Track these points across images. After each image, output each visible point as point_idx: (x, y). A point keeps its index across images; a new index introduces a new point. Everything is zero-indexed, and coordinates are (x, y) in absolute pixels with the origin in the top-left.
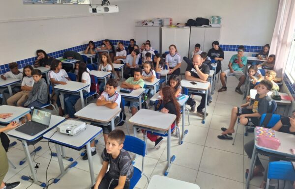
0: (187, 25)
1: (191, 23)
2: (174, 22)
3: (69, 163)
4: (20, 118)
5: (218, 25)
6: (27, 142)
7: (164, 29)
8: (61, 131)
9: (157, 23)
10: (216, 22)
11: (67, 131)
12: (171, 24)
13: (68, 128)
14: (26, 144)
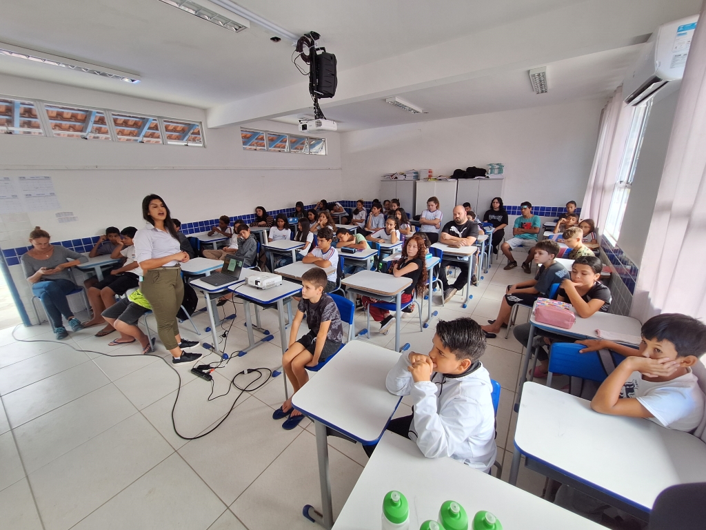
0: (452, 177)
1: (458, 175)
2: (435, 174)
3: (264, 336)
4: (211, 270)
5: (499, 176)
6: (210, 294)
7: (418, 184)
8: (249, 283)
9: (410, 177)
10: (496, 171)
11: (257, 282)
12: (430, 176)
13: (258, 279)
14: (208, 296)
